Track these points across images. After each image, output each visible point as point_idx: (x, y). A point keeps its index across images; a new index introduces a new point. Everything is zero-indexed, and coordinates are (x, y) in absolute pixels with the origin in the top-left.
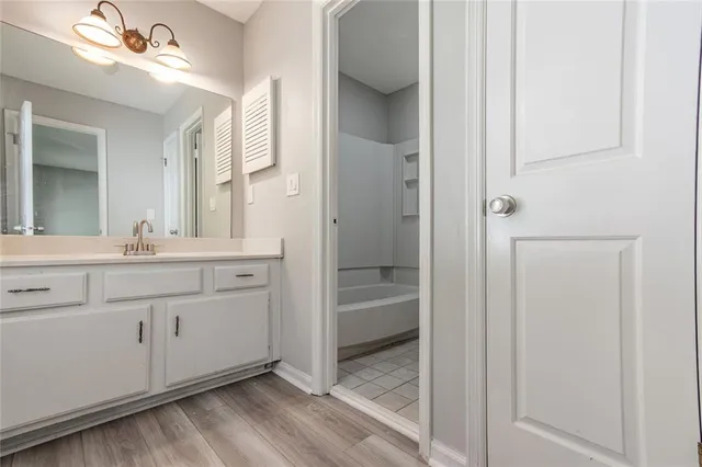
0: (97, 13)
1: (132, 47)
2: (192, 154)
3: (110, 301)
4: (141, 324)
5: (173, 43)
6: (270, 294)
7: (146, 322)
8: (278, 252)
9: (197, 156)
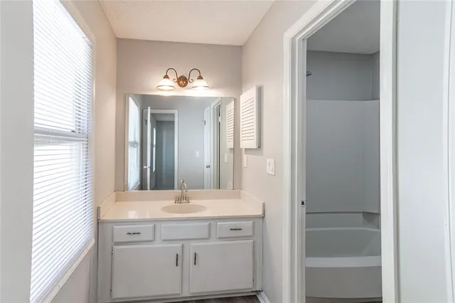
0: (166, 77)
1: (181, 86)
2: (218, 119)
3: (165, 240)
4: (177, 255)
5: (200, 78)
6: (254, 242)
7: (180, 254)
8: (260, 213)
9: (220, 120)
